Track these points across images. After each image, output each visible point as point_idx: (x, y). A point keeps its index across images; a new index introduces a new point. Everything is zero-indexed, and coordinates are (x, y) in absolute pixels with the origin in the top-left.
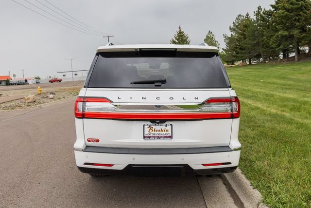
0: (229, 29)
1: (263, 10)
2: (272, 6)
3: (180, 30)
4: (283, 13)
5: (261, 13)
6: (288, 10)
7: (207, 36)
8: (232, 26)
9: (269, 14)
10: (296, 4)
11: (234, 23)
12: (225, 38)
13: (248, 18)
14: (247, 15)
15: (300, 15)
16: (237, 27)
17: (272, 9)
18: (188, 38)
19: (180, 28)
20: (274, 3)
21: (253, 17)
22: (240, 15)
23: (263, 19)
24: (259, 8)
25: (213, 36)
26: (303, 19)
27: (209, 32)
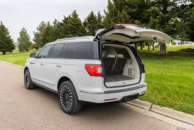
0: (37, 29)
1: (57, 22)
2: (63, 20)
3: (2, 24)
4: (71, 25)
5: (57, 23)
6: (73, 25)
7: (22, 31)
8: (39, 27)
9: (61, 24)
10: (77, 22)
11: (39, 26)
12: (34, 34)
13: (49, 24)
14: (49, 23)
15: (78, 28)
16: (41, 28)
17: (63, 22)
18: (8, 30)
19: (2, 23)
20: (64, 19)
21: (52, 24)
22: (43, 22)
23: (59, 27)
24: (56, 20)
25: (26, 31)
26: (80, 30)
27: (23, 28)
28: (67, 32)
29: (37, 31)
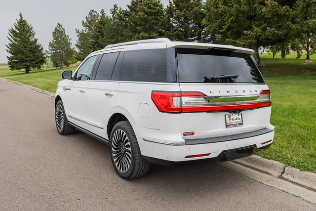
0: (82, 24)
1: (119, 9)
2: (128, 6)
3: (22, 18)
4: (143, 15)
5: (118, 12)
6: (147, 13)
7: (56, 30)
8: (85, 21)
9: (126, 14)
10: (154, 9)
11: (86, 18)
12: (77, 34)
13: (103, 14)
14: (103, 11)
15: (158, 19)
16: (90, 22)
17: (128, 10)
18: (32, 28)
19: (21, 16)
20: (130, 4)
21: (109, 15)
22: (93, 10)
23: (121, 19)
24: (115, 6)
25: (64, 29)
26: (160, 23)
27: (59, 24)
28: (136, 29)
29: (82, 28)
